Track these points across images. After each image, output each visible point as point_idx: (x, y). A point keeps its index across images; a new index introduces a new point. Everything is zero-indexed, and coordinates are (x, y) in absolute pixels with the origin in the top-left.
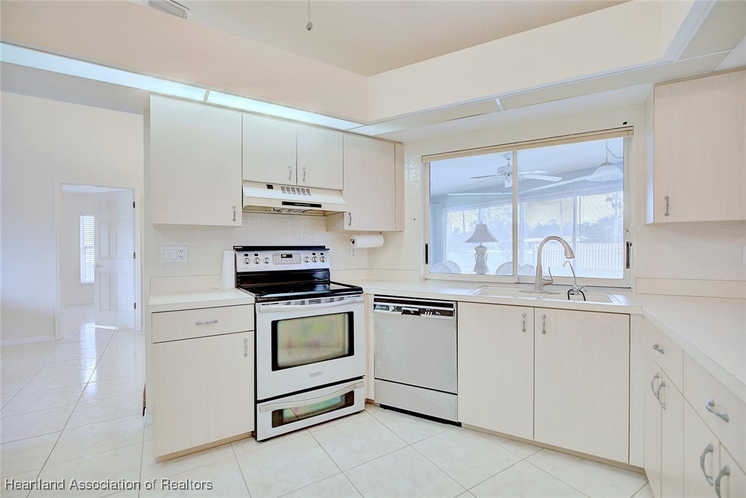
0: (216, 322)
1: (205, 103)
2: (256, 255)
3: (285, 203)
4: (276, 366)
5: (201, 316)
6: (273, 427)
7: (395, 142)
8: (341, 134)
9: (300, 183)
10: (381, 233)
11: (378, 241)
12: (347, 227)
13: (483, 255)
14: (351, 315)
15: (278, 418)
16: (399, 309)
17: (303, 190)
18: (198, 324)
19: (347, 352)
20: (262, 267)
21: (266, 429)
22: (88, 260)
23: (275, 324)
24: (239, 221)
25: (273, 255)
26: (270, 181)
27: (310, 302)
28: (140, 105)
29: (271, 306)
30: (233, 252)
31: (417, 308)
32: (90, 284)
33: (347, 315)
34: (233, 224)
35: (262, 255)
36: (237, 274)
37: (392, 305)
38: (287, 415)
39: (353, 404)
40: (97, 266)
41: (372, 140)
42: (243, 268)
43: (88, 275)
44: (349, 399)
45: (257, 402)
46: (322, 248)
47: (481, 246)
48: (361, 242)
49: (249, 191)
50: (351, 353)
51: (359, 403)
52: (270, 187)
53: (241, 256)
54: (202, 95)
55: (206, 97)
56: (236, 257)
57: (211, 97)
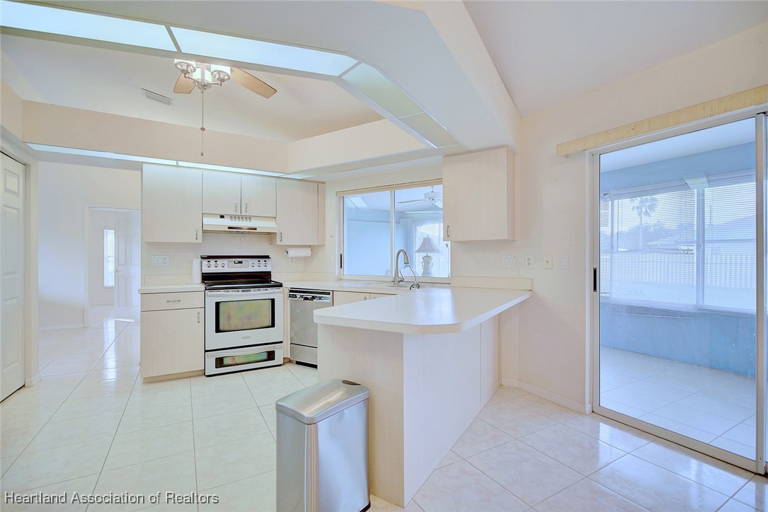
0: (180, 301)
1: (177, 166)
2: (216, 261)
3: (229, 228)
4: (218, 330)
5: (171, 297)
6: (216, 367)
7: (318, 183)
8: (274, 179)
9: (243, 213)
10: (310, 246)
11: (307, 252)
12: (278, 243)
13: (429, 263)
14: (273, 300)
15: (220, 362)
16: (302, 296)
17: (246, 218)
18: (168, 302)
19: (270, 325)
20: (220, 270)
21: (212, 369)
22: (110, 267)
23: (218, 304)
24: (200, 240)
25: (228, 262)
26: (222, 213)
27: (243, 291)
28: (138, 167)
29: (215, 293)
30: (200, 259)
31: (310, 296)
32: (112, 288)
33: (270, 301)
34: (197, 241)
35: (220, 262)
36: (203, 274)
37: (298, 295)
38: (226, 362)
39: (274, 359)
40: (116, 271)
41: (298, 182)
42: (206, 270)
43: (109, 281)
44: (271, 356)
45: (206, 351)
46: (267, 257)
47: (427, 256)
48: (292, 253)
49: (207, 221)
50: (273, 325)
51: (279, 359)
52: (222, 217)
53: (205, 262)
54: (174, 163)
55: (177, 163)
56: (201, 262)
57: (181, 163)
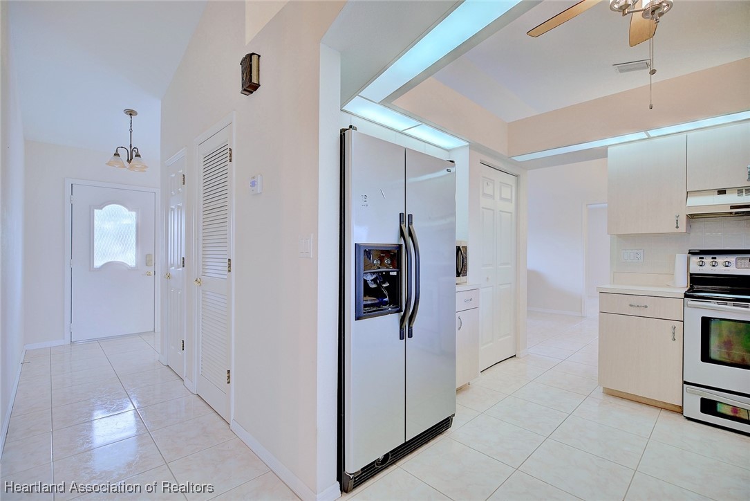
0: (646, 307)
1: (649, 138)
2: (714, 258)
3: (733, 207)
4: (706, 357)
5: (634, 300)
18: (631, 305)
21: (694, 408)
24: (683, 228)
25: (736, 259)
26: (722, 188)
28: (602, 153)
29: (700, 303)
30: (686, 255)
34: (678, 230)
35: (722, 258)
36: (690, 275)
42: (696, 269)
45: (684, 382)
49: (695, 201)
52: (722, 192)
53: (695, 258)
54: (643, 135)
55: (648, 134)
56: (688, 259)
57: (653, 133)
